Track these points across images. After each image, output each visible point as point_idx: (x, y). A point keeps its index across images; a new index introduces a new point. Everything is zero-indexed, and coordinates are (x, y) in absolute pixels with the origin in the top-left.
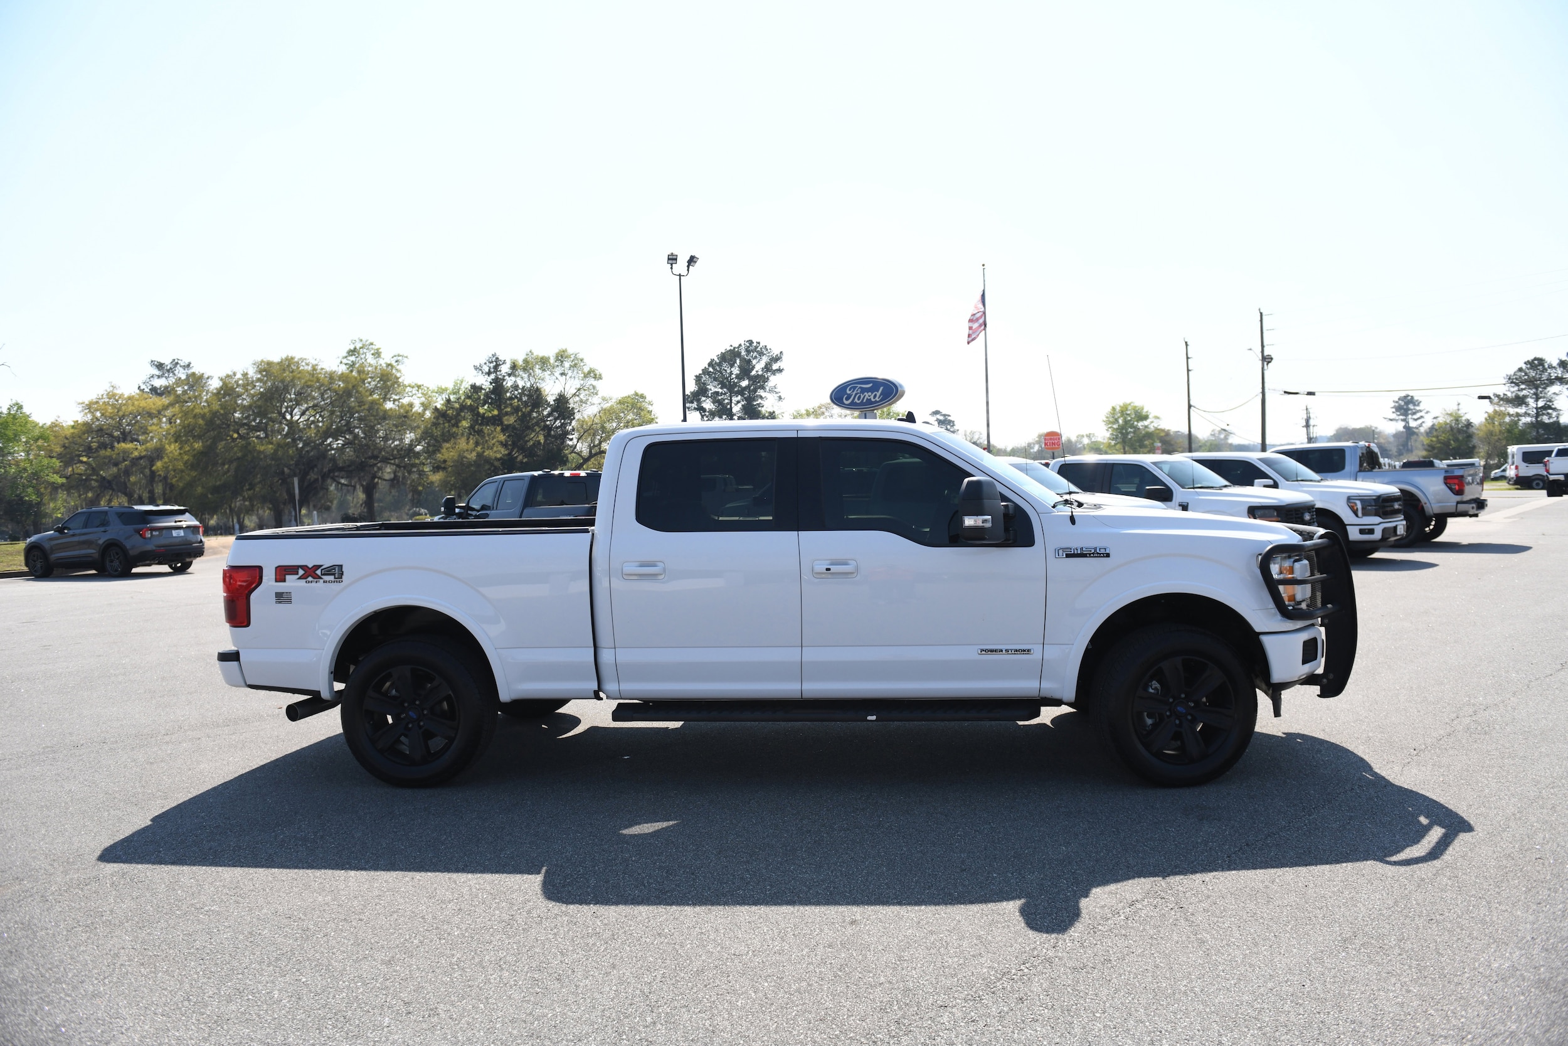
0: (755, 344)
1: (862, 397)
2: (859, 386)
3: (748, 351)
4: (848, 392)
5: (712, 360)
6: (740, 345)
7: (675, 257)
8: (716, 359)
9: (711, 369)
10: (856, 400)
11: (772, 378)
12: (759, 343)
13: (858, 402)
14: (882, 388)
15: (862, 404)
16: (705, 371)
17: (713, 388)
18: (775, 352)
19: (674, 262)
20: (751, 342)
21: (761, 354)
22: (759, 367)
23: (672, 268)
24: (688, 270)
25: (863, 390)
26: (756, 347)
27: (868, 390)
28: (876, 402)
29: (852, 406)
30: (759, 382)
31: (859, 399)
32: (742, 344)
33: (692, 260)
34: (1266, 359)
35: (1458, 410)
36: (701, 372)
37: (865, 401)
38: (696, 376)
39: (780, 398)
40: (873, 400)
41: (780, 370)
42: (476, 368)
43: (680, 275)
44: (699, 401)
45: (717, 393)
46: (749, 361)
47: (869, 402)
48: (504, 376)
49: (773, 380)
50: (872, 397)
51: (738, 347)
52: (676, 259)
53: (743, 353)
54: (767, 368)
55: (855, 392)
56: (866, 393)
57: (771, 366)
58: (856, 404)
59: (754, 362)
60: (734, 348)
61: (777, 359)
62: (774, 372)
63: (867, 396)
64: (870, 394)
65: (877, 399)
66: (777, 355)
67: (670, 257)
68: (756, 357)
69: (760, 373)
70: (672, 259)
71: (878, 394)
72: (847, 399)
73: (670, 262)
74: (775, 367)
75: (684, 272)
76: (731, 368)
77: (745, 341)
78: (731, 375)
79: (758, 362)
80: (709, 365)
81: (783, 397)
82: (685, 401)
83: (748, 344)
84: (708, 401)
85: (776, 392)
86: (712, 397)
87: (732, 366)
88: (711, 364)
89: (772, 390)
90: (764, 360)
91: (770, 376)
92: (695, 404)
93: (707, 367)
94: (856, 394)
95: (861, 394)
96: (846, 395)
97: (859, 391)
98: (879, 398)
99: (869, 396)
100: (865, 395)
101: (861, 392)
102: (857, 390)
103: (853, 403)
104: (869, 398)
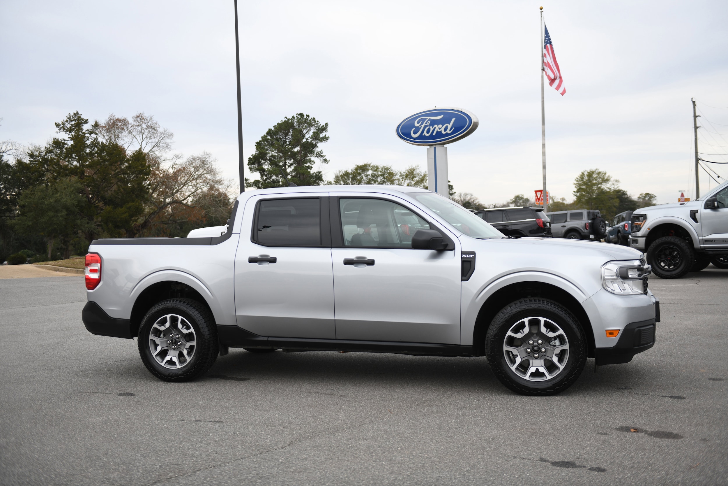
0: (305, 117)
1: (432, 129)
2: (429, 118)
3: (300, 123)
4: (416, 125)
6: (293, 117)
8: (273, 129)
9: (269, 137)
10: (425, 133)
11: (320, 145)
12: (308, 116)
13: (427, 135)
14: (453, 120)
15: (432, 137)
16: (264, 138)
17: (271, 152)
18: (322, 123)
20: (302, 115)
21: (310, 125)
22: (308, 136)
25: (433, 123)
26: (306, 119)
27: (438, 122)
28: (447, 135)
29: (421, 140)
30: (309, 148)
31: (428, 132)
32: (295, 116)
36: (261, 139)
37: (434, 134)
38: (257, 143)
39: (326, 161)
40: (444, 132)
41: (325, 139)
42: (57, 125)
44: (260, 164)
45: (274, 157)
46: (301, 132)
47: (439, 134)
48: (84, 133)
49: (321, 147)
50: (443, 129)
51: (292, 119)
53: (296, 124)
54: (316, 136)
55: (424, 125)
56: (436, 126)
57: (319, 134)
58: (425, 138)
59: (304, 131)
60: (289, 119)
61: (324, 129)
62: (321, 140)
64: (440, 126)
65: (448, 131)
66: (323, 126)
68: (306, 128)
69: (310, 140)
71: (449, 126)
72: (415, 133)
74: (322, 135)
76: (285, 137)
77: (297, 114)
78: (285, 142)
79: (308, 132)
80: (268, 133)
81: (328, 160)
82: (248, 163)
83: (299, 117)
84: (266, 163)
85: (322, 156)
86: (270, 160)
87: (286, 135)
88: (270, 132)
89: (319, 155)
90: (313, 130)
91: (317, 143)
92: (256, 166)
93: (266, 135)
94: (425, 127)
95: (431, 127)
96: (414, 129)
97: (428, 124)
98: (450, 130)
99: (440, 129)
100: (435, 128)
101: (430, 125)
102: (426, 123)
103: (421, 137)
104: (439, 130)
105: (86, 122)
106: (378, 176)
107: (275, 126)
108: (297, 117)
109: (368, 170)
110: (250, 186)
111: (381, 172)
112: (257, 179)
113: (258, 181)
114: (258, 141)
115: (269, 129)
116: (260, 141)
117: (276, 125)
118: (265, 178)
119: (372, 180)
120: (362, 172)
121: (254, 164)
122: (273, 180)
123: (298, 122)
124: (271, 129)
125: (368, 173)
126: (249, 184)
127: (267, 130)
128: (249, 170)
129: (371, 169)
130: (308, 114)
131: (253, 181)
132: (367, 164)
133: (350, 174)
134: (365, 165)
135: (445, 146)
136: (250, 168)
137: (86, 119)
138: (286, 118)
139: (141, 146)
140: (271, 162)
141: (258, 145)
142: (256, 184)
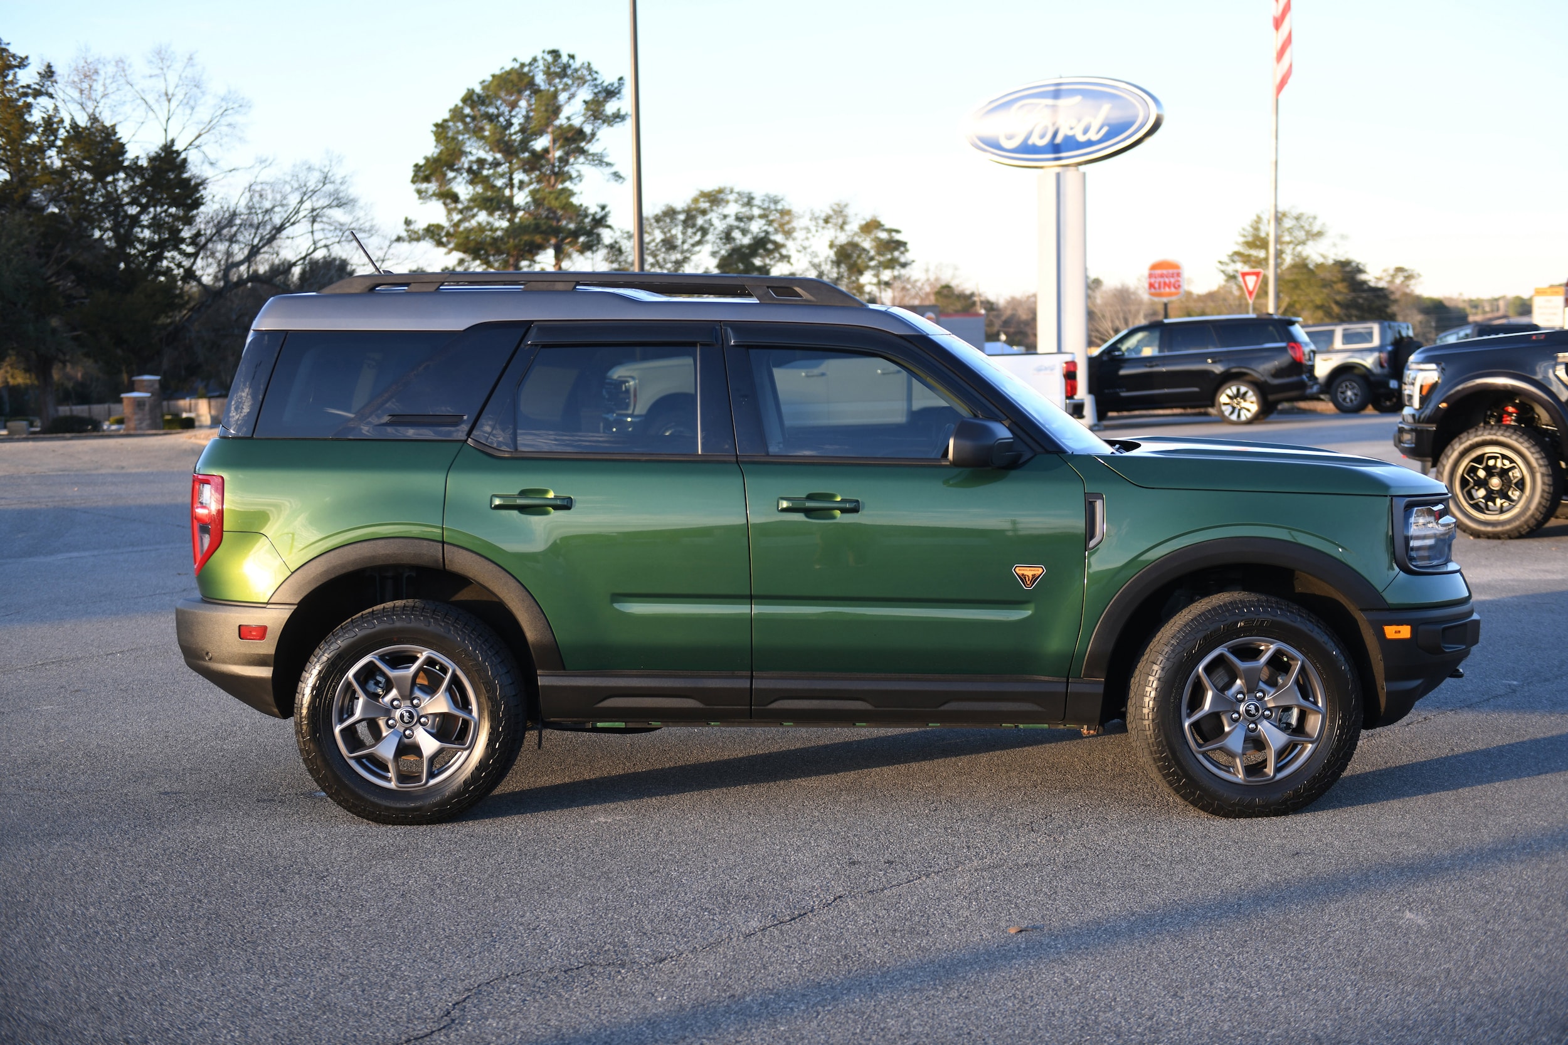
0: (564, 59)
1: (1052, 130)
2: (1045, 102)
3: (550, 75)
4: (1014, 118)
6: (535, 60)
8: (478, 89)
9: (467, 111)
10: (1035, 138)
11: (604, 134)
12: (572, 57)
13: (1040, 142)
14: (1106, 108)
15: (1051, 148)
16: (457, 115)
17: (476, 150)
18: (608, 77)
20: (555, 54)
21: (582, 81)
22: (573, 111)
25: (1056, 114)
26: (566, 67)
27: (1067, 113)
28: (1090, 143)
29: (1024, 155)
30: (574, 141)
31: (1043, 135)
32: (539, 58)
36: (447, 116)
37: (1058, 141)
38: (436, 125)
39: (617, 176)
40: (1081, 138)
41: (619, 119)
44: (444, 181)
45: (481, 162)
46: (552, 98)
47: (1071, 142)
49: (606, 139)
50: (1079, 130)
51: (530, 64)
53: (540, 79)
54: (592, 111)
55: (1033, 118)
56: (1062, 122)
57: (601, 107)
58: (1034, 149)
59: (563, 97)
60: (523, 65)
61: (612, 92)
62: (607, 121)
63: (1065, 129)
64: (1074, 122)
65: (1093, 135)
66: (611, 84)
68: (566, 87)
69: (576, 121)
71: (1096, 124)
72: (1010, 136)
74: (610, 108)
76: (510, 112)
77: (544, 52)
78: (510, 124)
79: (569, 99)
80: (465, 100)
81: (622, 174)
82: (414, 177)
83: (549, 58)
84: (459, 179)
85: (608, 164)
86: (470, 170)
87: (513, 105)
88: (470, 98)
89: (599, 160)
90: (585, 94)
91: (598, 128)
92: (432, 187)
93: (460, 104)
94: (1036, 124)
95: (1050, 125)
96: (1008, 128)
97: (1043, 117)
98: (1098, 132)
99: (1072, 129)
101: (1049, 119)
103: (1025, 147)
104: (1070, 133)
105: (23, 63)
106: (751, 218)
107: (484, 81)
108: (543, 58)
109: (727, 202)
110: (418, 239)
111: (759, 207)
112: (434, 222)
113: (440, 227)
114: (440, 121)
115: (468, 90)
116: (445, 121)
117: (490, 79)
118: (456, 217)
119: (738, 228)
120: (711, 207)
121: (427, 179)
122: (479, 224)
123: (548, 73)
124: (473, 91)
125: (726, 211)
126: (416, 232)
127: (463, 93)
128: (416, 196)
129: (736, 201)
130: (571, 53)
131: (424, 225)
132: (725, 188)
133: (679, 213)
134: (721, 191)
135: (1082, 169)
136: (419, 192)
137: (23, 56)
138: (515, 60)
139: (166, 130)
140: (475, 176)
141: (441, 130)
142: (433, 233)
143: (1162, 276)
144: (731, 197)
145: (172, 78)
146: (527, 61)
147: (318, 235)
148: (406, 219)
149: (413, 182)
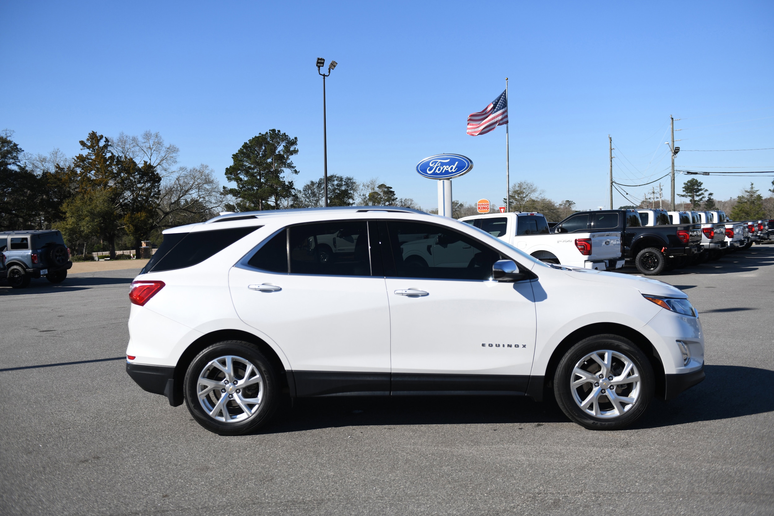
0: (277, 132)
1: (442, 169)
2: (439, 161)
4: (431, 165)
5: (246, 143)
7: (322, 61)
8: (248, 142)
9: (245, 150)
10: (437, 171)
11: (290, 157)
12: (280, 131)
14: (457, 163)
16: (241, 151)
17: (246, 164)
18: (292, 138)
19: (322, 65)
20: (274, 130)
21: (281, 139)
22: (280, 149)
23: (319, 70)
24: (329, 72)
25: (443, 164)
26: (278, 135)
27: (446, 164)
28: (452, 172)
29: (434, 175)
30: (282, 160)
31: (439, 170)
32: (268, 132)
33: (333, 65)
34: (676, 151)
35: (752, 188)
36: (237, 152)
37: (443, 172)
39: (296, 172)
40: (450, 171)
41: (296, 152)
43: (324, 75)
44: (236, 174)
45: (249, 168)
46: (273, 145)
47: (447, 172)
49: (292, 159)
50: (449, 169)
52: (323, 63)
53: (269, 139)
54: (287, 148)
55: (436, 165)
56: (444, 166)
58: (437, 174)
59: (277, 145)
60: (263, 135)
61: (294, 143)
62: (292, 153)
63: (445, 168)
64: (448, 167)
65: (453, 170)
66: (293, 140)
67: (319, 61)
68: (278, 142)
69: (281, 153)
70: (320, 63)
71: (454, 167)
72: (430, 170)
73: (319, 65)
74: (292, 148)
75: (327, 74)
77: (270, 130)
79: (280, 146)
83: (272, 132)
84: (242, 174)
85: (293, 167)
86: (245, 171)
87: (260, 148)
88: (245, 146)
89: (290, 166)
90: (284, 143)
91: (288, 155)
92: (233, 175)
93: (242, 148)
94: (437, 167)
95: (441, 167)
96: (429, 168)
97: (439, 165)
98: (454, 170)
99: (447, 168)
100: (444, 168)
101: (441, 166)
102: (438, 164)
103: (434, 173)
104: (447, 170)
105: (101, 138)
106: (342, 185)
107: (250, 140)
108: (269, 132)
110: (228, 194)
111: (344, 181)
112: (233, 188)
113: (235, 190)
114: (235, 154)
116: (237, 154)
118: (241, 186)
119: (337, 189)
120: (328, 182)
121: (230, 173)
123: (271, 137)
125: (334, 183)
126: (227, 191)
127: (243, 144)
129: (337, 180)
131: (230, 189)
132: (333, 176)
133: (316, 184)
135: (450, 180)
136: (228, 178)
138: (260, 133)
139: (150, 159)
140: (247, 173)
141: (235, 157)
142: (233, 192)
143: (482, 205)
144: (335, 179)
145: (151, 142)
146: (264, 133)
147: (200, 193)
148: (224, 186)
149: (226, 174)
